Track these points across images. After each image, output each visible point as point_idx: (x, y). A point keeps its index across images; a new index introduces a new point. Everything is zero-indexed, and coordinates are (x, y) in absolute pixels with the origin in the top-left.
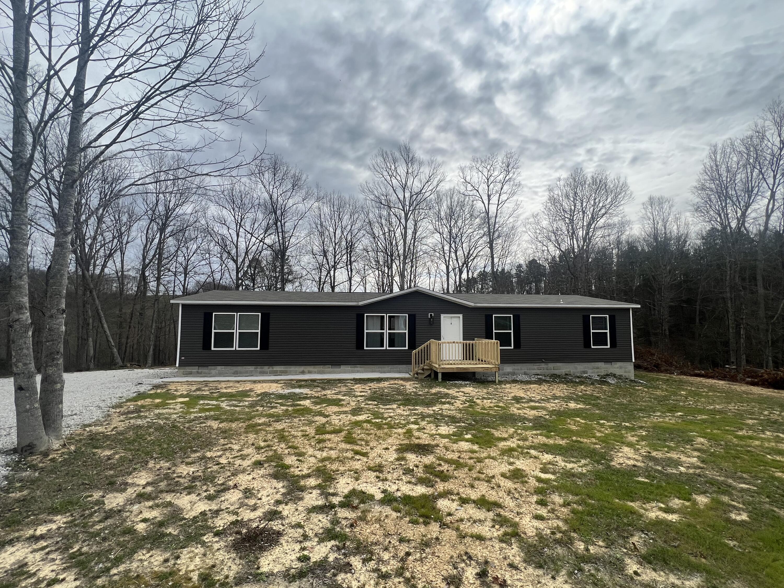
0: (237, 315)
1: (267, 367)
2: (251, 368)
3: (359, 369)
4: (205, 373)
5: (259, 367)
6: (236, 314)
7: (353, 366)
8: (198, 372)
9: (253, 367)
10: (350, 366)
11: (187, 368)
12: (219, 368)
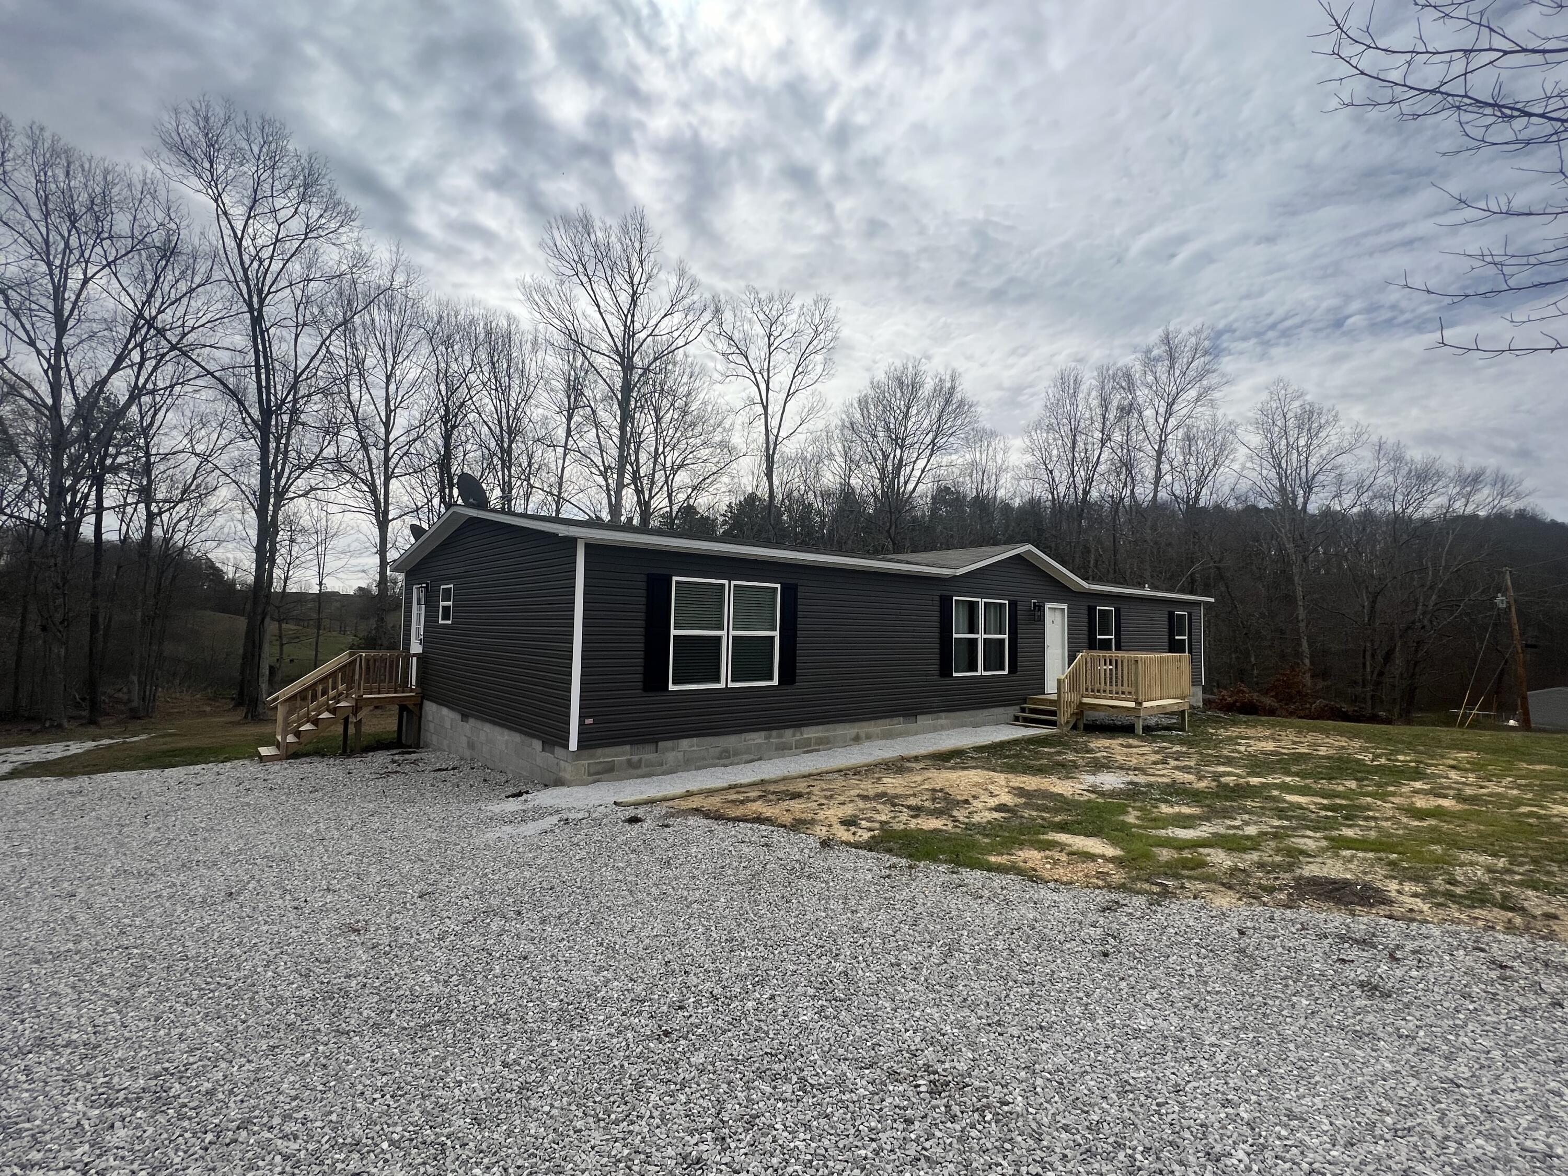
0: (729, 586)
1: (788, 733)
2: (757, 738)
3: (943, 722)
4: (650, 764)
5: (774, 733)
6: (726, 582)
7: (935, 716)
8: (630, 764)
9: (763, 734)
10: (930, 716)
11: (599, 751)
12: (685, 743)
